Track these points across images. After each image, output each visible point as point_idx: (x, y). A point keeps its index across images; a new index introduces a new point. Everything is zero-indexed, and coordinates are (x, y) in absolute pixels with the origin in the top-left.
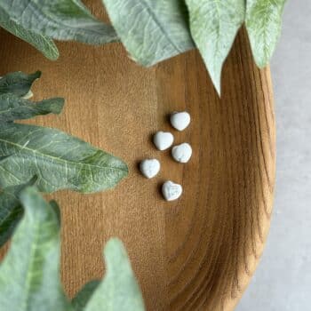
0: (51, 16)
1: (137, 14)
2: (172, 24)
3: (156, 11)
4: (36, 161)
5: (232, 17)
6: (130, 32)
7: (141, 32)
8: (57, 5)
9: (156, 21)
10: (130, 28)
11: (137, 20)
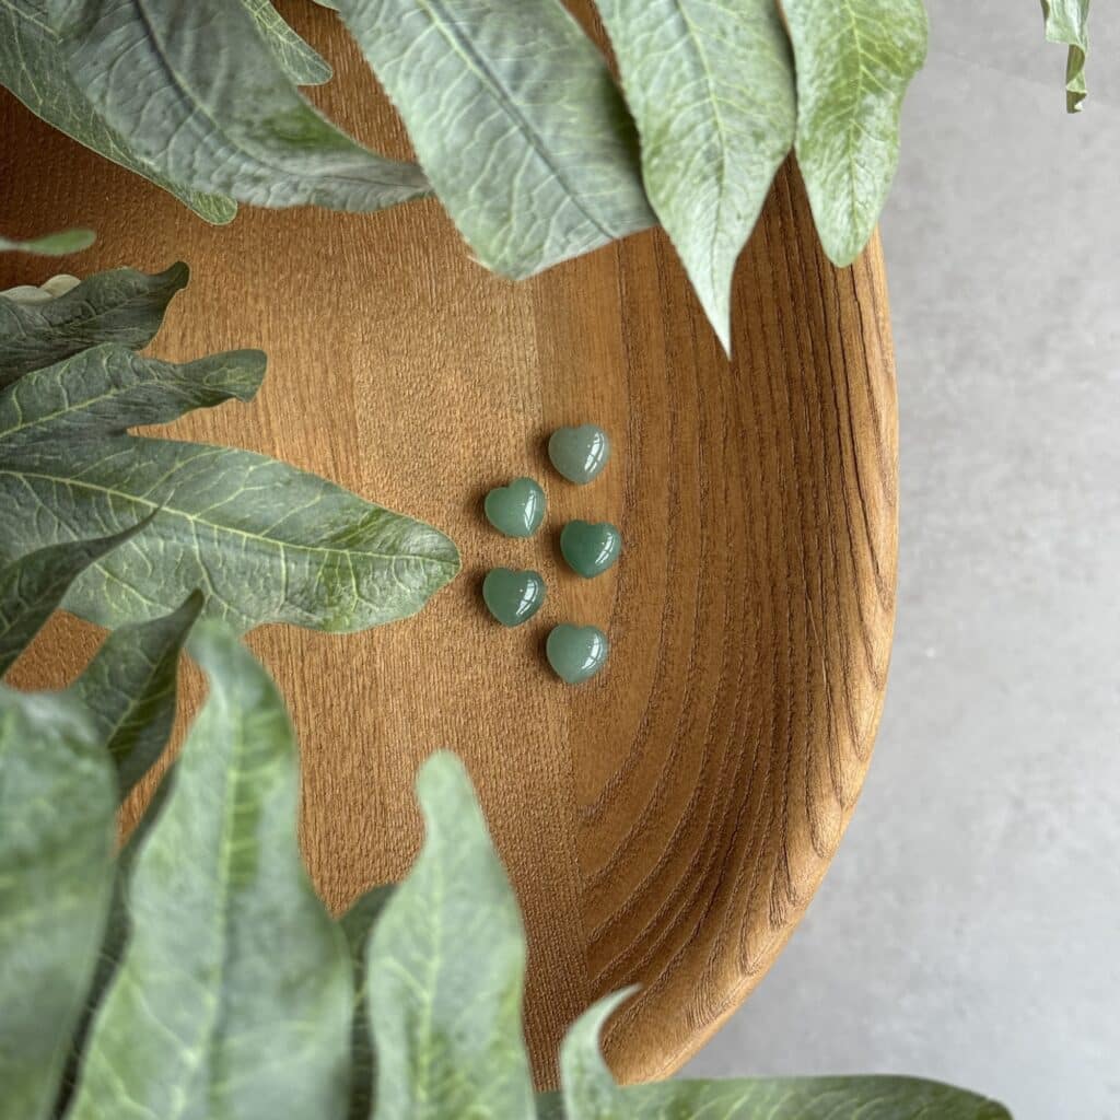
0: (250, 149)
1: (492, 141)
2: (591, 166)
3: (547, 134)
4: (196, 547)
5: (759, 137)
6: (472, 192)
7: (505, 191)
8: (269, 122)
9: (546, 158)
10: (474, 181)
11: (493, 157)
